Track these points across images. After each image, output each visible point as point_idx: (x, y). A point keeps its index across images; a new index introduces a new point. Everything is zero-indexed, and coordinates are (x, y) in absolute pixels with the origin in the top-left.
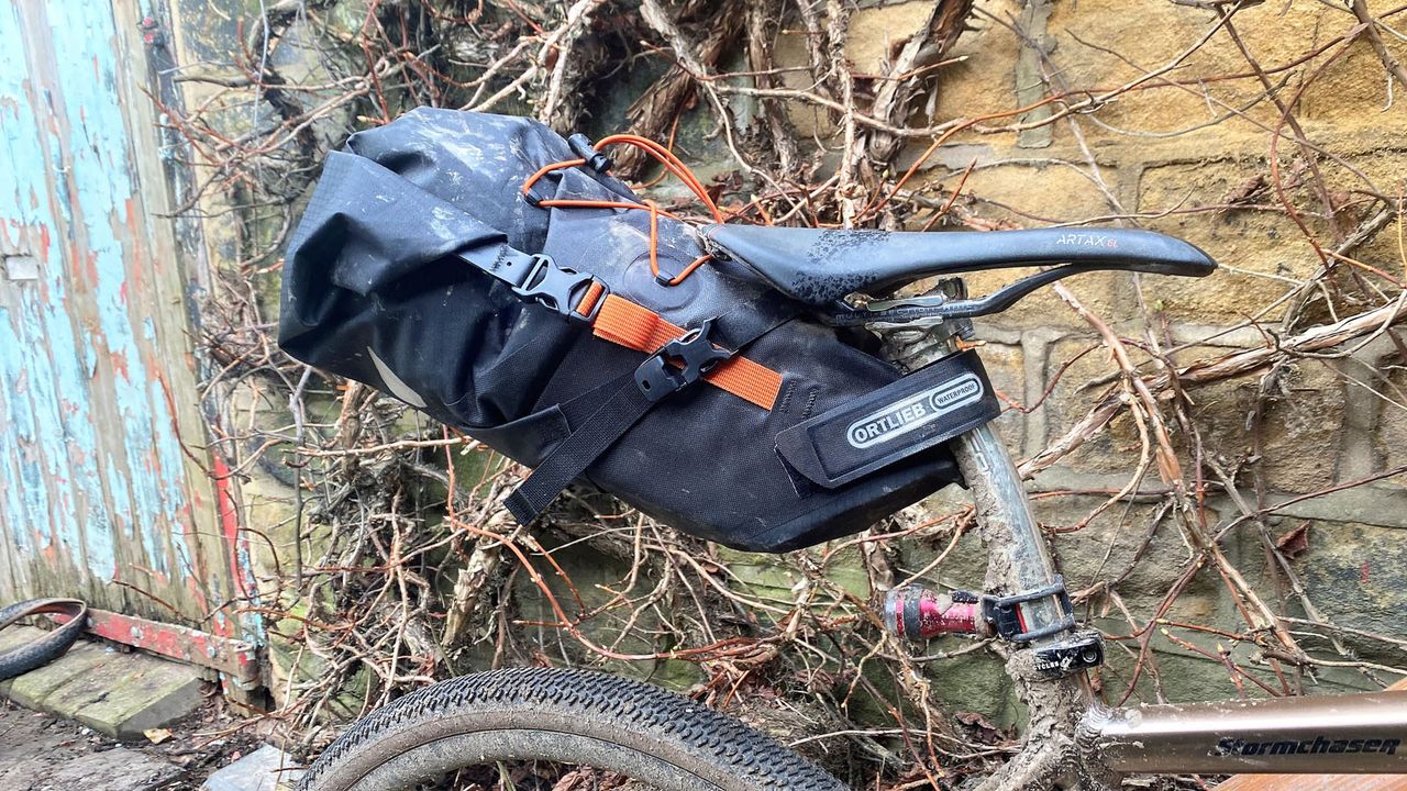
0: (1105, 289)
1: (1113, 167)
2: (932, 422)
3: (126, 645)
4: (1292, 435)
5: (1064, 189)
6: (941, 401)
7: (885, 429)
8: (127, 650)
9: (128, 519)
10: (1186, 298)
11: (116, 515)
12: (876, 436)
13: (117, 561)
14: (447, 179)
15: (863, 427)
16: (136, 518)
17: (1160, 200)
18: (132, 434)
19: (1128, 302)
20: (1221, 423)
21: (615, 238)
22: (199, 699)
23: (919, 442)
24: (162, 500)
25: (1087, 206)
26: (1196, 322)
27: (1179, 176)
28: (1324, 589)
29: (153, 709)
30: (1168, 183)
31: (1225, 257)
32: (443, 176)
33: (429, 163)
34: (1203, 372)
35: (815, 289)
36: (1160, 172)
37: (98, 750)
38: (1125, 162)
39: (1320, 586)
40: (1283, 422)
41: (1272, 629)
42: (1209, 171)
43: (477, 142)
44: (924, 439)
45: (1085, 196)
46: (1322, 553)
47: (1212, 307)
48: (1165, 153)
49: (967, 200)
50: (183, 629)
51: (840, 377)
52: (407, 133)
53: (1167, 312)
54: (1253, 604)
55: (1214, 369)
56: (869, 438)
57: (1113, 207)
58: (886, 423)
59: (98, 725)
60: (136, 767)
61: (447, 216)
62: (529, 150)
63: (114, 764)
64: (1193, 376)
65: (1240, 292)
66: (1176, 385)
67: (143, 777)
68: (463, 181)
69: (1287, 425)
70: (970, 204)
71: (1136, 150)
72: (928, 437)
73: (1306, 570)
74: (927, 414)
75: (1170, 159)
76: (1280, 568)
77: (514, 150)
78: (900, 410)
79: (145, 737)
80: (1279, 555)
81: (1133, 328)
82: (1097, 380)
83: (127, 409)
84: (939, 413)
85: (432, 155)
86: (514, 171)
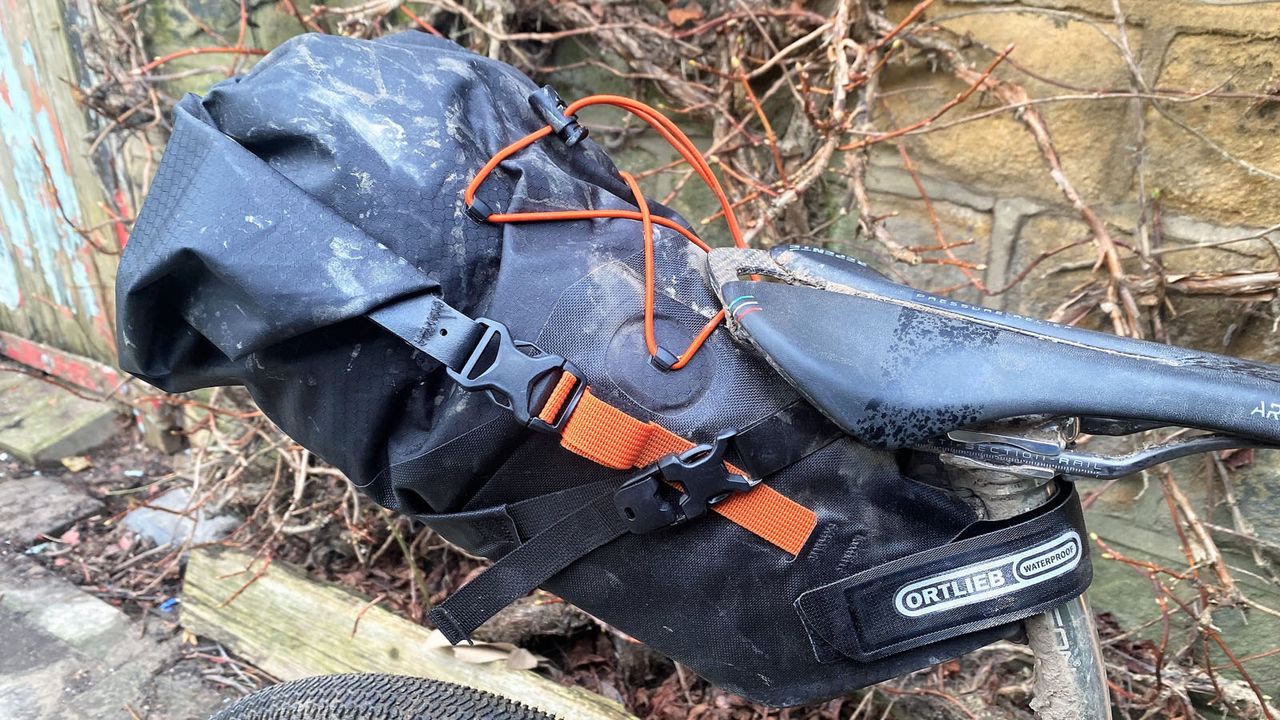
0: (1098, 165)
1: (1139, 25)
2: (1011, 595)
3: (38, 370)
4: (1268, 352)
5: (1076, 45)
6: (1027, 569)
7: (947, 596)
8: (40, 374)
9: (26, 251)
10: (1189, 192)
11: (14, 246)
12: (933, 603)
13: (21, 289)
14: (353, 183)
15: (919, 591)
16: (35, 251)
17: (1188, 75)
18: (22, 166)
19: (1121, 185)
20: (1195, 330)
21: (596, 287)
22: (115, 428)
23: (989, 616)
24: (60, 237)
25: (1100, 69)
26: (1194, 217)
27: (1217, 50)
28: (1256, 503)
29: (71, 439)
30: (1202, 57)
31: (1248, 153)
32: (346, 180)
33: (325, 154)
34: (1196, 285)
35: (889, 430)
36: (1194, 41)
37: (17, 477)
38: (1156, 22)
39: (1254, 499)
40: (1262, 338)
41: (1213, 566)
42: (1254, 50)
43: (396, 113)
44: (996, 614)
45: (1099, 57)
46: (1265, 469)
47: (1215, 204)
48: (1206, 19)
49: (962, 43)
50: (93, 364)
51: (896, 522)
52: (292, 96)
53: (1164, 202)
54: (1198, 535)
55: (1209, 285)
56: (924, 605)
57: (1134, 82)
58: (950, 589)
59: (15, 452)
60: (55, 498)
61: (353, 253)
62: (473, 119)
63: (32, 493)
64: (1183, 287)
65: (1252, 192)
66: (1161, 292)
67: (62, 510)
68: (376, 188)
69: (1266, 342)
70: (965, 47)
71: (1172, 9)
72: (1003, 612)
73: (1244, 482)
74: (1006, 584)
75: (1212, 26)
76: (1218, 477)
77: (452, 127)
78: (971, 576)
79: (62, 465)
80: (1221, 466)
81: (1120, 213)
82: (1070, 265)
83: (14, 138)
84: (1023, 584)
85: (329, 141)
86: (451, 166)
